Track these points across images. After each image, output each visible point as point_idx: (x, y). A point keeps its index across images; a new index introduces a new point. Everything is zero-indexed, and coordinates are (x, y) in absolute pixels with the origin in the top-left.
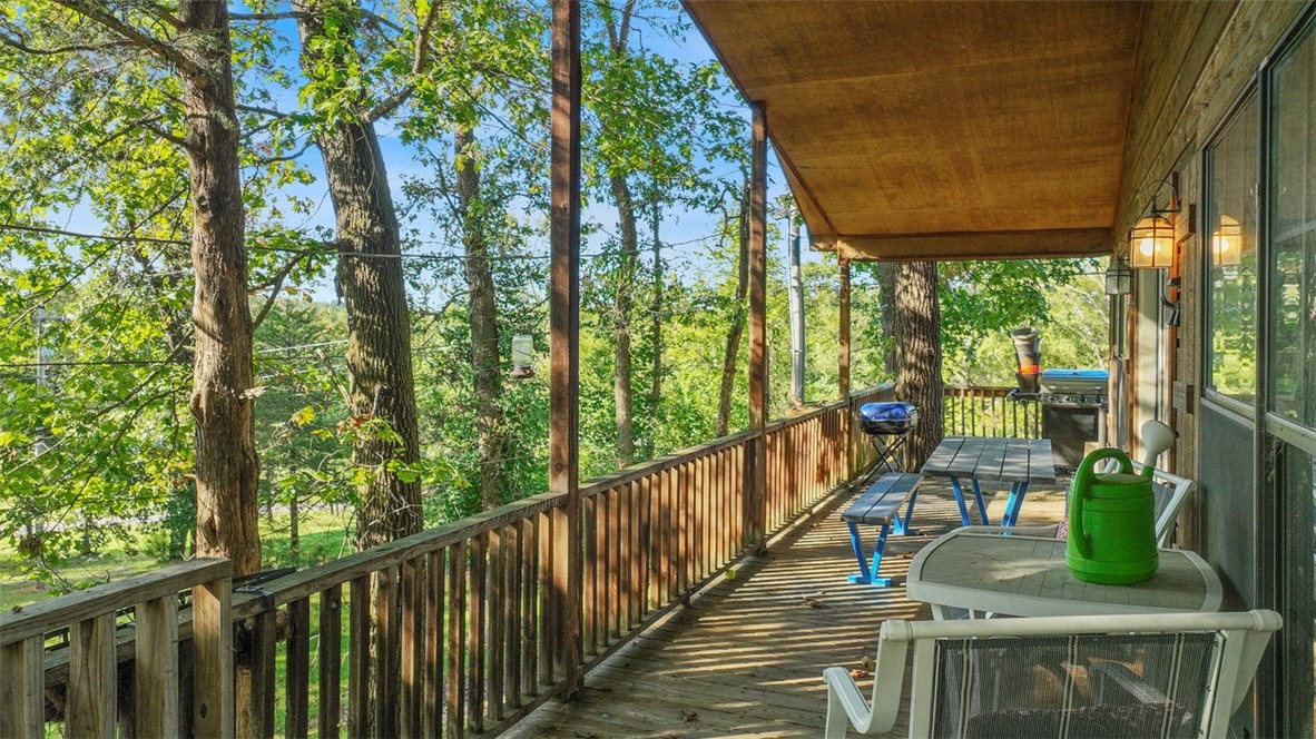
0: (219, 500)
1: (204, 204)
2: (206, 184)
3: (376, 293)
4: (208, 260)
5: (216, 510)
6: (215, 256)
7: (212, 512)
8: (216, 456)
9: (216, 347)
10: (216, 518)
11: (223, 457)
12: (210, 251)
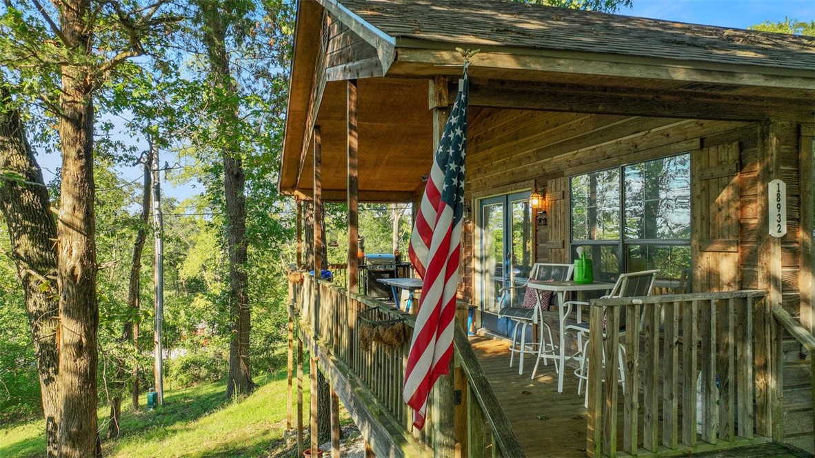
0: (85, 328)
1: (81, 154)
2: (80, 143)
3: (40, 210)
4: (80, 188)
5: (83, 335)
6: (84, 186)
7: (81, 336)
8: (82, 303)
9: (83, 238)
10: (84, 340)
11: (87, 303)
12: (81, 182)
